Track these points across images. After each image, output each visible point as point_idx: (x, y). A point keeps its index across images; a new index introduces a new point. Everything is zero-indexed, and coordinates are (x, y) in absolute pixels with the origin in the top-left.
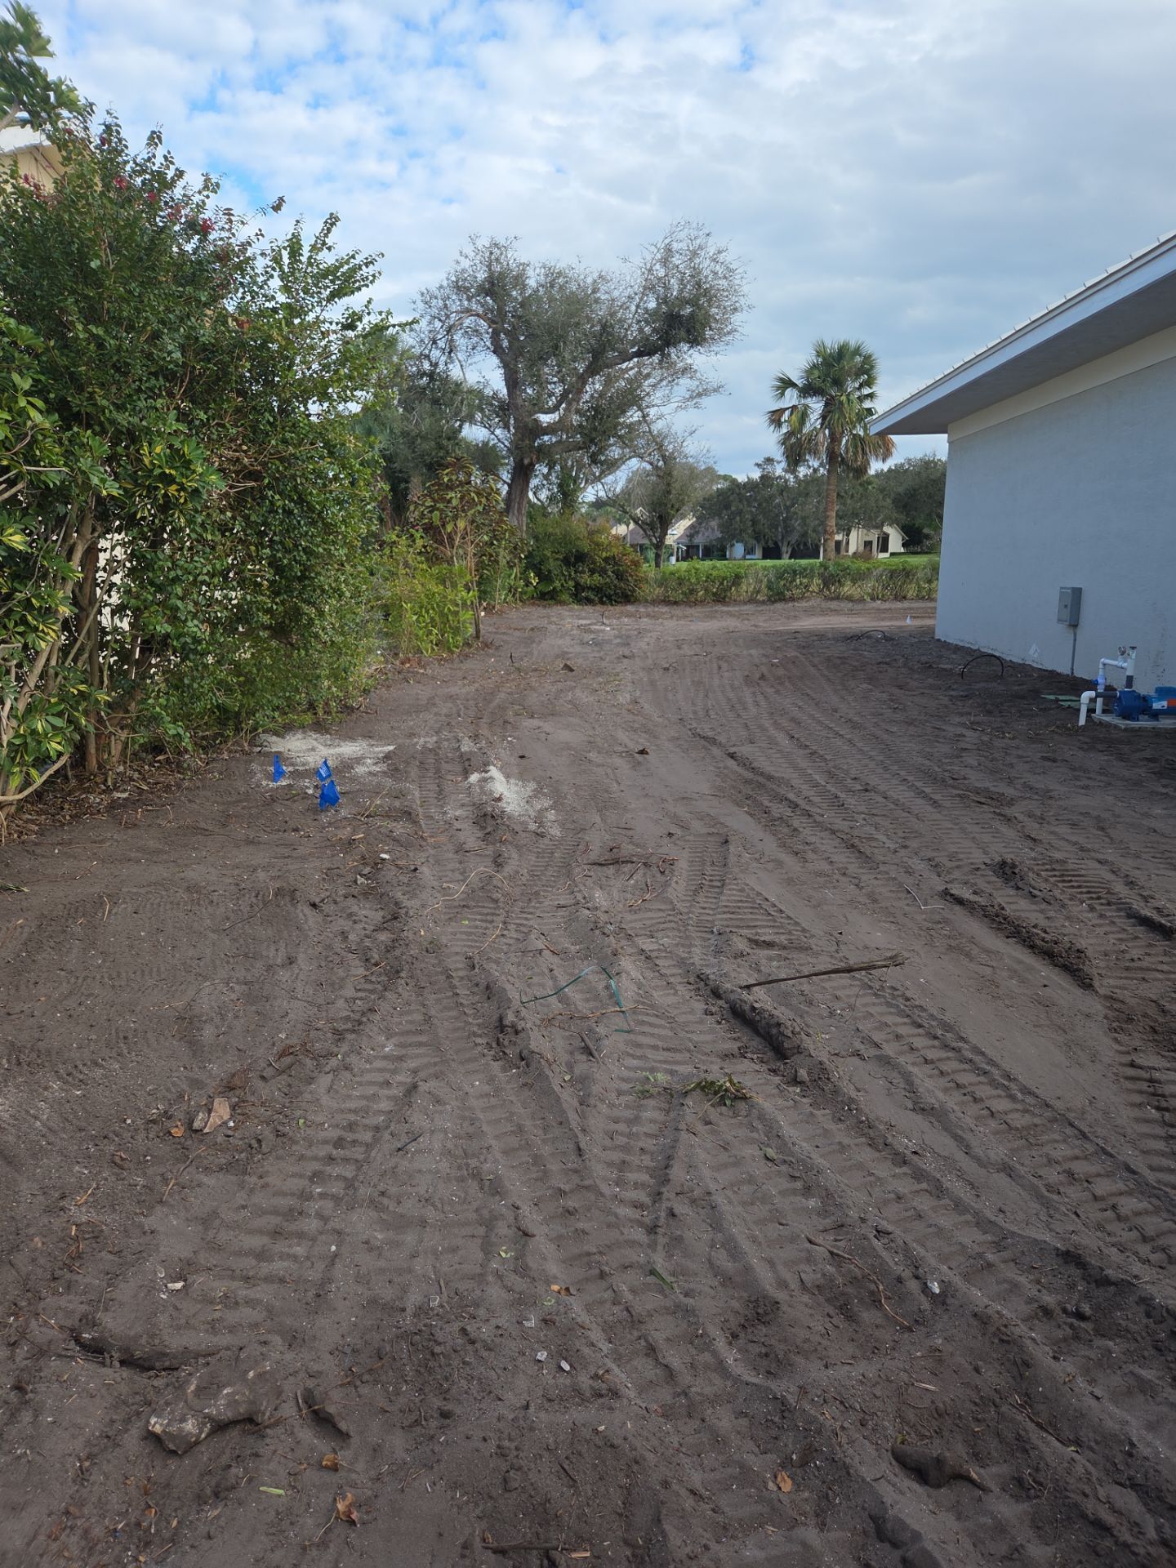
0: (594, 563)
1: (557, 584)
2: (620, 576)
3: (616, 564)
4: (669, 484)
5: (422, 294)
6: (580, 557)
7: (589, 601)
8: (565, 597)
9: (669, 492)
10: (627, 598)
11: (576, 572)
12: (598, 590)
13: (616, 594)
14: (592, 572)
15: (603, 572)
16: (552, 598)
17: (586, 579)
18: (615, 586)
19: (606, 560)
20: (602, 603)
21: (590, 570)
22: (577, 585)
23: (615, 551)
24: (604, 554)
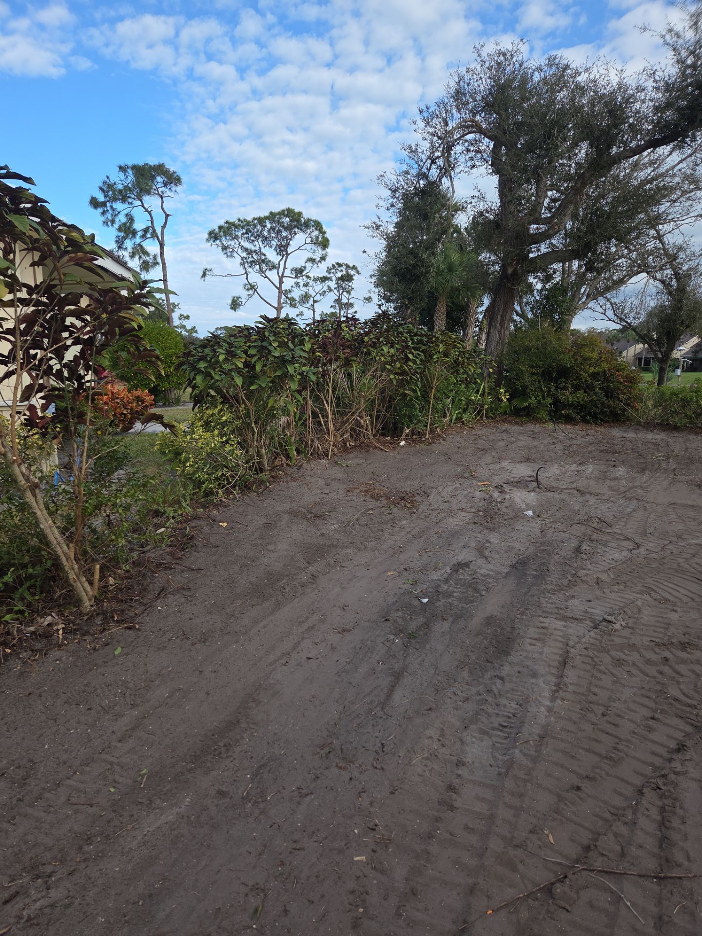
0: (579, 378)
1: (533, 401)
2: (609, 393)
3: (606, 379)
4: (680, 301)
5: (421, 112)
6: (564, 373)
7: (569, 420)
8: (543, 414)
9: (680, 309)
10: (616, 418)
11: (557, 388)
12: (581, 408)
13: (603, 412)
14: (577, 388)
15: (589, 388)
16: (528, 415)
17: (567, 395)
18: (603, 404)
19: (594, 376)
20: (585, 421)
21: (573, 386)
22: (556, 402)
23: (605, 366)
24: (592, 370)
